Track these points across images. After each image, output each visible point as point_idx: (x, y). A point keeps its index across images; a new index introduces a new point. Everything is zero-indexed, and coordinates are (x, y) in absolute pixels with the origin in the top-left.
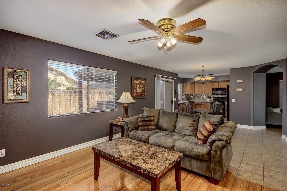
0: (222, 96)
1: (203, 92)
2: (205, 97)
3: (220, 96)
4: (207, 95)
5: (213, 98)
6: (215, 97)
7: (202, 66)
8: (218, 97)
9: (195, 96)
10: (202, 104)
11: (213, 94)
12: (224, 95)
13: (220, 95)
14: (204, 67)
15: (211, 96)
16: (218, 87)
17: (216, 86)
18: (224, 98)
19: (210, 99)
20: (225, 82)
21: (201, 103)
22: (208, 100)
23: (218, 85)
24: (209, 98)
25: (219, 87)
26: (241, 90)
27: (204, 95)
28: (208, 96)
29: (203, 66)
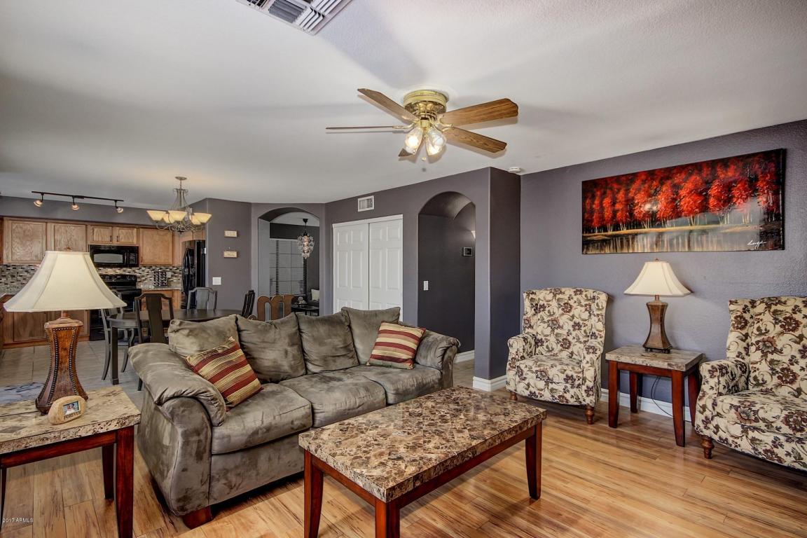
7: (177, 178)
14: (183, 181)
16: (112, 240)
20: (135, 229)
23: (112, 237)
25: (116, 244)
26: (234, 254)
29: (181, 179)
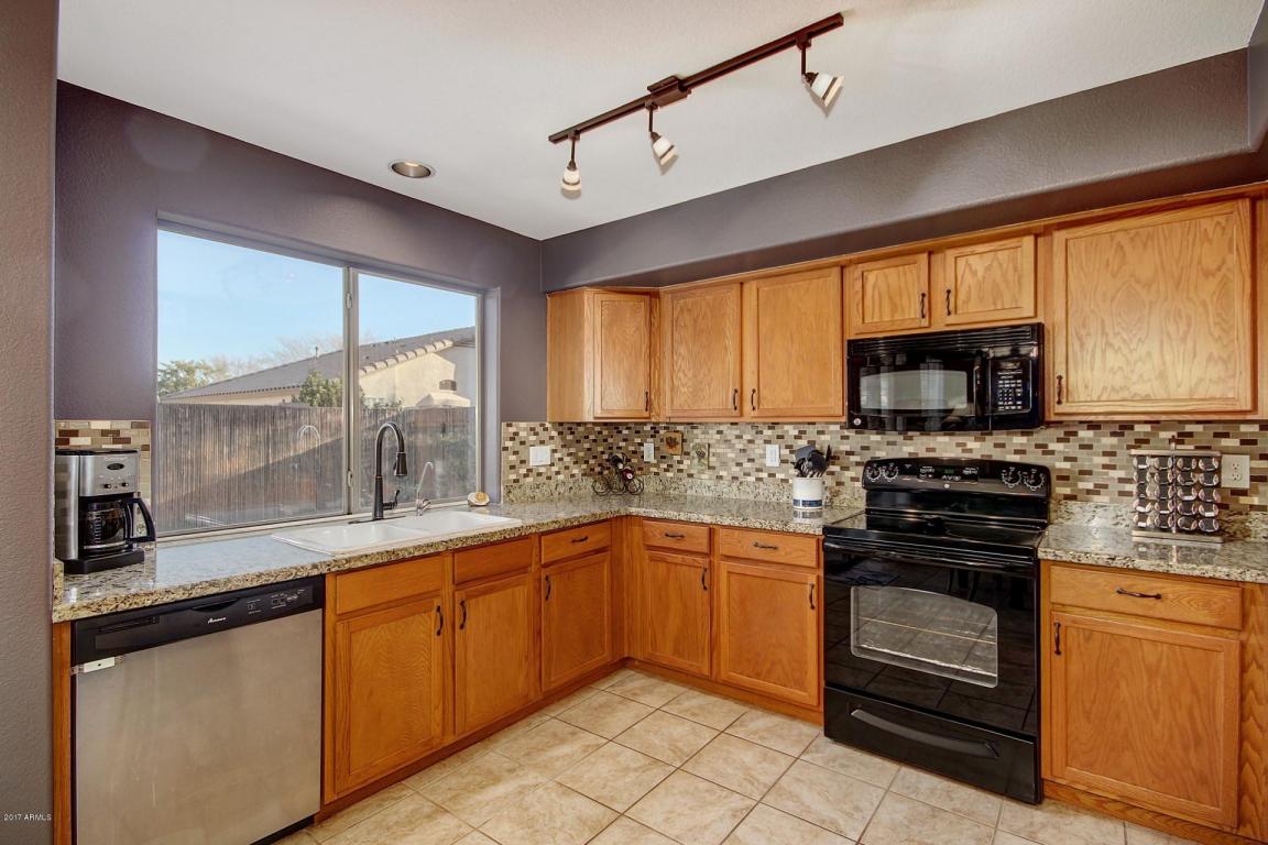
0: (976, 447)
1: (739, 392)
2: (772, 455)
3: (946, 447)
4: (792, 431)
5: (858, 472)
6: (882, 455)
8: (923, 454)
9: (671, 443)
10: (725, 544)
11: (860, 417)
12: (1000, 436)
13: (950, 424)
15: (845, 447)
16: (927, 310)
17: (894, 308)
18: (1006, 465)
19: (829, 481)
20: (1028, 241)
21: (712, 531)
22: (806, 489)
23: (927, 299)
24: (817, 461)
25: (941, 323)
27: (768, 433)
28: (803, 443)
